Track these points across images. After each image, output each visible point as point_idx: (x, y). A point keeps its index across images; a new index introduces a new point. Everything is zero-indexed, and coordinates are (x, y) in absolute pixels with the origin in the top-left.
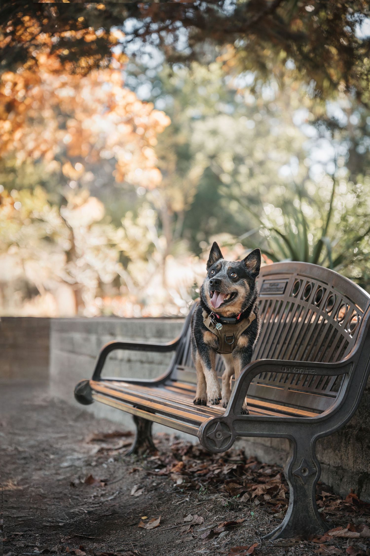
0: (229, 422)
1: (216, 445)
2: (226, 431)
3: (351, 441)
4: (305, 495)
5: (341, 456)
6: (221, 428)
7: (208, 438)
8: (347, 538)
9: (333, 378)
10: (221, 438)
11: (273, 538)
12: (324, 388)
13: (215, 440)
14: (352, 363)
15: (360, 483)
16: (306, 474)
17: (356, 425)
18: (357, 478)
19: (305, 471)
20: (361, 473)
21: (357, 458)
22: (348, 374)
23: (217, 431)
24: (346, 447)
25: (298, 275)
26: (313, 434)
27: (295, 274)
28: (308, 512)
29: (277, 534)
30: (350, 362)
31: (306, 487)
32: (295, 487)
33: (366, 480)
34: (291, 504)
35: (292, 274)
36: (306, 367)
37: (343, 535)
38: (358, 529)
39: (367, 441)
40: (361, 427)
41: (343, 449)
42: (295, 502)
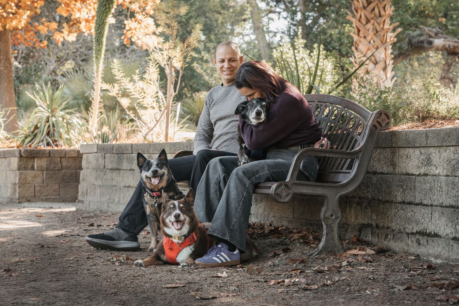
0: (289, 185)
1: (281, 199)
2: (287, 190)
3: (354, 205)
4: (332, 230)
5: (346, 216)
6: (285, 188)
7: (277, 194)
8: (358, 255)
9: (349, 161)
10: (285, 194)
11: (314, 255)
12: (342, 169)
13: (281, 195)
14: (361, 151)
15: (360, 231)
16: (333, 217)
17: (357, 196)
18: (357, 228)
19: (332, 216)
20: (360, 225)
21: (357, 216)
22: (358, 158)
23: (282, 190)
24: (350, 210)
25: (318, 102)
26: (337, 194)
27: (316, 102)
28: (334, 240)
29: (316, 253)
30: (360, 151)
31: (333, 225)
32: (327, 225)
33: (364, 228)
34: (324, 235)
35: (314, 102)
36: (334, 153)
37: (355, 253)
38: (363, 250)
39: (365, 204)
40: (360, 197)
41: (348, 212)
42: (327, 234)
